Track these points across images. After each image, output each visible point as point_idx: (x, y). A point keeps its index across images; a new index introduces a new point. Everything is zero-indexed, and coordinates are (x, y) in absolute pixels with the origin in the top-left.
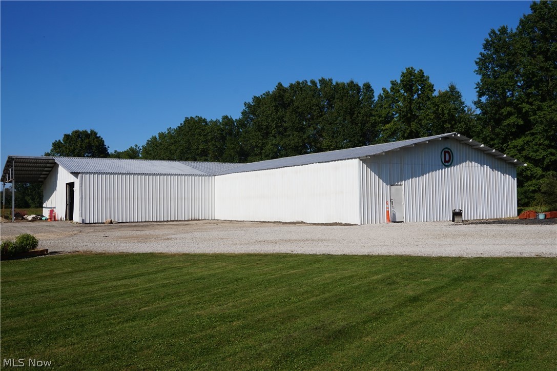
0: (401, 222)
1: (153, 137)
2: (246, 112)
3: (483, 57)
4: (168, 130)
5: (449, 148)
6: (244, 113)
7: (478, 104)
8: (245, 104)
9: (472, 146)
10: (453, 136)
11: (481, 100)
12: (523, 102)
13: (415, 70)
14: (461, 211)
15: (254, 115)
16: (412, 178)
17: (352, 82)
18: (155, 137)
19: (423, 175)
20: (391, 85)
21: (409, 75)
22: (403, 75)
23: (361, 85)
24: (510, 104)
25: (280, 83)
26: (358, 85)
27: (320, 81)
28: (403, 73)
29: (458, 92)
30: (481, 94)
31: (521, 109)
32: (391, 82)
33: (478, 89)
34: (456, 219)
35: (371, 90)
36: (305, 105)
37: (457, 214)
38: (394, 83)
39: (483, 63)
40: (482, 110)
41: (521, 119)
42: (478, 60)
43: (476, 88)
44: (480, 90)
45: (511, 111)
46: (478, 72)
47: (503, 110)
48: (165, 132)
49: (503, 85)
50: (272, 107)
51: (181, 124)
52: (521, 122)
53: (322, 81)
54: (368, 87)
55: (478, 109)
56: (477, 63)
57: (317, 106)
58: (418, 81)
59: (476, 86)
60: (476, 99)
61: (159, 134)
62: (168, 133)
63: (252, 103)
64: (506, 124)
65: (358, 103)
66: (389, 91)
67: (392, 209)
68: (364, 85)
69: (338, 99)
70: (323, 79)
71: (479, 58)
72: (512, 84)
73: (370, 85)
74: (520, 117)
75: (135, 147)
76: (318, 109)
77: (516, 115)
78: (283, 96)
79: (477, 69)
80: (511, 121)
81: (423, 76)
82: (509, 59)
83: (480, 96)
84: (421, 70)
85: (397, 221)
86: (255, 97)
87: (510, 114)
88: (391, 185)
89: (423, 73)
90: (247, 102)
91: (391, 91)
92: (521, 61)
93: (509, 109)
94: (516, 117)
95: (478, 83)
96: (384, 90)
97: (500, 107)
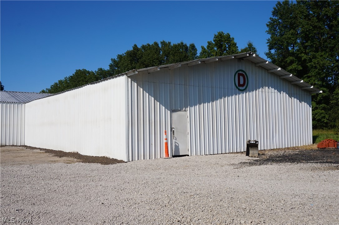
0: (185, 155)
1: (55, 83)
2: (112, 65)
3: (272, 21)
4: (65, 78)
5: (244, 70)
6: (111, 66)
7: (269, 55)
8: (111, 60)
9: (268, 70)
10: (248, 55)
11: (271, 52)
12: (302, 52)
13: (224, 34)
14: (256, 142)
15: (117, 67)
16: (200, 104)
17: (182, 43)
18: (57, 83)
19: (213, 101)
20: (208, 44)
21: (219, 37)
22: (216, 37)
23: (188, 45)
24: (293, 54)
25: (136, 45)
26: (186, 45)
27: (161, 43)
28: (215, 35)
29: (254, 48)
30: (271, 48)
31: (301, 57)
32: (208, 42)
33: (269, 44)
34: (251, 152)
35: (195, 49)
36: (149, 59)
37: (252, 146)
38: (210, 43)
39: (272, 26)
40: (272, 59)
41: (300, 66)
42: (269, 24)
43: (268, 43)
44: (270, 44)
45: (293, 59)
46: (269, 32)
47: (287, 59)
48: (63, 80)
49: (287, 39)
50: (128, 61)
51: (73, 74)
52: (300, 68)
53: (163, 43)
54: (193, 46)
55: (269, 59)
56: (268, 25)
57: (157, 59)
58: (226, 40)
59: (267, 41)
60: (267, 51)
61: (59, 81)
62: (65, 80)
63: (117, 59)
64: (289, 69)
65: (185, 57)
66: (206, 48)
67: (174, 141)
68: (190, 45)
69: (171, 54)
70: (164, 42)
71: (269, 22)
72: (293, 39)
73: (194, 45)
74: (300, 64)
75: (46, 90)
76: (158, 62)
77: (297, 63)
78: (137, 53)
79: (268, 30)
80: (293, 67)
81: (229, 38)
82: (291, 21)
83: (270, 49)
84: (228, 34)
85: (181, 154)
86: (119, 55)
87: (292, 62)
88: (173, 111)
89: (230, 36)
90: (113, 58)
91: (207, 48)
92: (300, 22)
93: (291, 58)
94: (297, 64)
95: (269, 39)
96: (203, 48)
97: (285, 57)
